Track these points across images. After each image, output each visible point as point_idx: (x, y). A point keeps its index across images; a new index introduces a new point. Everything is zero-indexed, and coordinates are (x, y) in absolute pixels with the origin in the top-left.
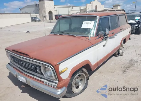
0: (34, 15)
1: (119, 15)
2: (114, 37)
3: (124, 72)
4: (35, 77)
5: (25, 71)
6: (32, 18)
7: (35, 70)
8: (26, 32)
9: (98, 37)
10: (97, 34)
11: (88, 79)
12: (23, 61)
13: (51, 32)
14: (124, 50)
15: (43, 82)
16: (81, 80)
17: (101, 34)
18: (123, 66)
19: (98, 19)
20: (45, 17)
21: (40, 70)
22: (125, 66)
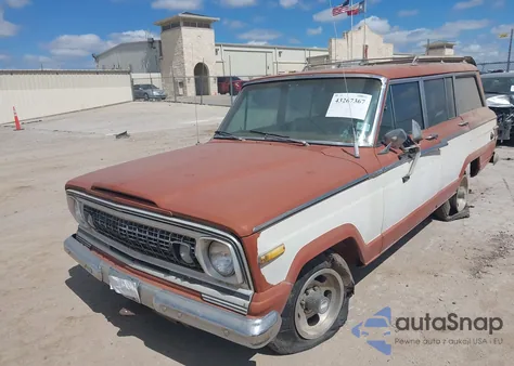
0: (142, 78)
1: (454, 75)
2: (438, 153)
3: (476, 272)
4: (172, 278)
5: (133, 260)
6: (135, 88)
7: (173, 255)
8: (118, 136)
9: (383, 149)
10: (382, 139)
11: (350, 292)
12: (131, 223)
13: (217, 133)
14: (475, 200)
15: (198, 294)
16: (327, 293)
17: (395, 138)
18: (471, 253)
19: (383, 87)
20: (182, 84)
21: (192, 253)
22: (480, 254)
